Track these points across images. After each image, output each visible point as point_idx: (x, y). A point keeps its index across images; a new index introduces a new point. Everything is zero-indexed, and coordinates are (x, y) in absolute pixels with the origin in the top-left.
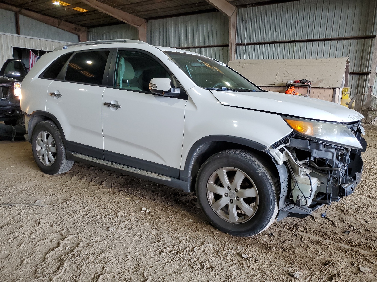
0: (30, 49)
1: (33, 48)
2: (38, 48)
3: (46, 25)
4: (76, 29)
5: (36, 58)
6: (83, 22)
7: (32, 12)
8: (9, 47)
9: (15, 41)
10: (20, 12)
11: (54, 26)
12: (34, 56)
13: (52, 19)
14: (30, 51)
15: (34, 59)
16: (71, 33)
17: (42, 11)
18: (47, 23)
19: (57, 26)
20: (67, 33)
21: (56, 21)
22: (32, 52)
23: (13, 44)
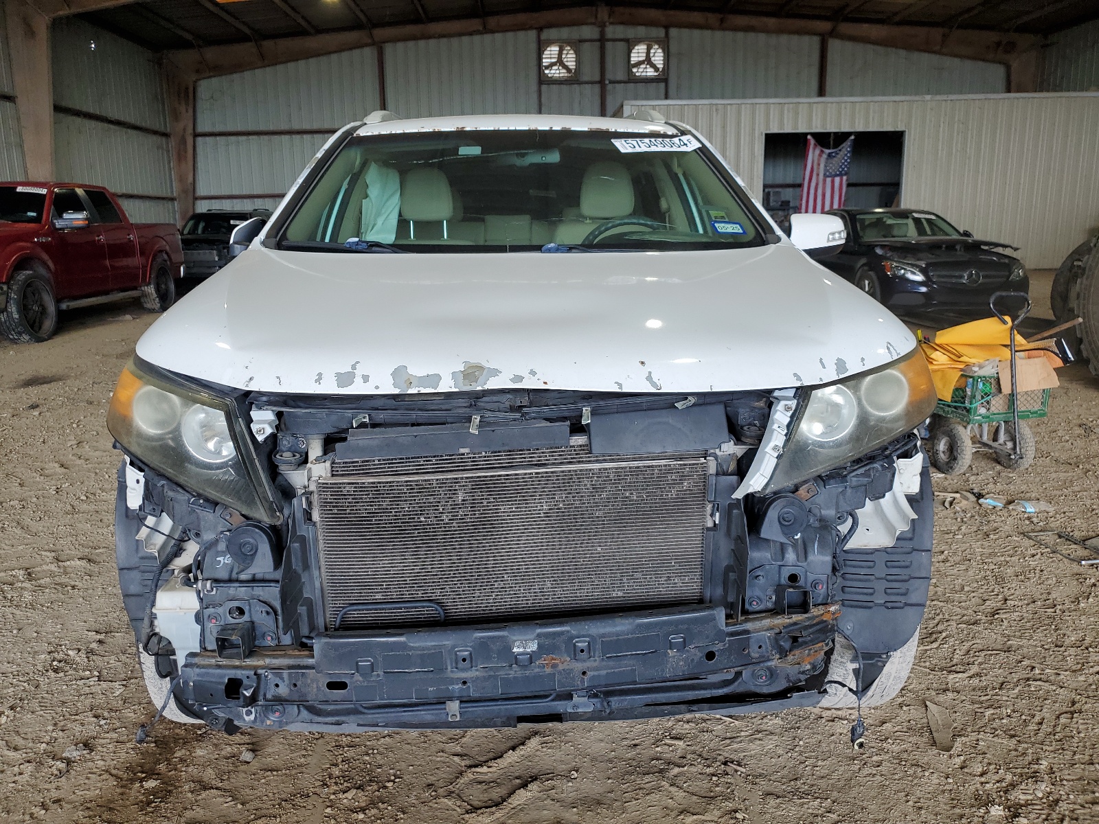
0: (807, 134)
1: (816, 127)
2: (831, 128)
3: (903, 53)
4: (998, 44)
5: (825, 156)
6: (1026, 19)
7: (866, 26)
8: (757, 135)
9: (771, 117)
10: (833, 34)
11: (929, 52)
12: (817, 152)
13: (922, 31)
14: (809, 137)
15: (819, 160)
16: (981, 63)
17: (896, 14)
18: (908, 47)
19: (938, 48)
20: (968, 64)
21: (936, 33)
22: (812, 142)
23: (767, 125)
